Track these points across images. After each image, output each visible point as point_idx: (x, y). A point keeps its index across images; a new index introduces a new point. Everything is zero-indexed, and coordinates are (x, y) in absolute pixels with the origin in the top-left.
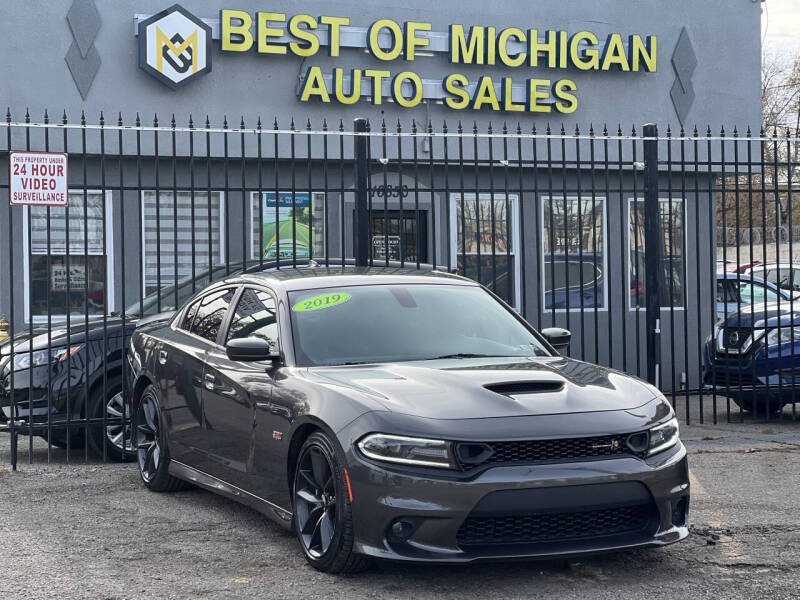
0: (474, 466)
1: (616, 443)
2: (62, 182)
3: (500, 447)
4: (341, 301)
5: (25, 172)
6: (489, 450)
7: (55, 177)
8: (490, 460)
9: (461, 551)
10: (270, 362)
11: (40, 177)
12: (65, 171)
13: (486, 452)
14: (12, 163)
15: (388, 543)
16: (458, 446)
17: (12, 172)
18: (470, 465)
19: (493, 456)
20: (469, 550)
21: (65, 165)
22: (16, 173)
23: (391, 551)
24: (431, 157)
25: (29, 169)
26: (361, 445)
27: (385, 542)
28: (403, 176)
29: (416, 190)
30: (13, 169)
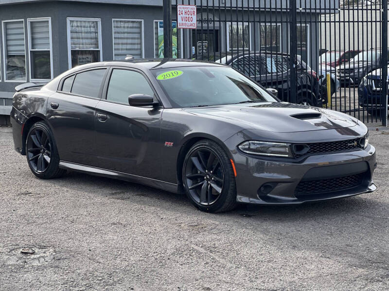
0: (301, 156)
1: (356, 143)
2: (195, 18)
3: (311, 146)
4: (179, 75)
5: (182, 14)
6: (308, 147)
7: (192, 16)
8: (308, 152)
9: (296, 199)
10: (152, 106)
11: (188, 16)
12: (195, 13)
13: (305, 148)
14: (178, 10)
15: (259, 196)
16: (293, 146)
17: (178, 14)
18: (299, 155)
19: (310, 150)
20: (300, 198)
21: (195, 11)
22: (180, 14)
23: (261, 200)
24: (225, 5)
25: (184, 13)
26: (240, 147)
27: (258, 196)
28: (209, 14)
29: (214, 21)
30: (178, 12)
